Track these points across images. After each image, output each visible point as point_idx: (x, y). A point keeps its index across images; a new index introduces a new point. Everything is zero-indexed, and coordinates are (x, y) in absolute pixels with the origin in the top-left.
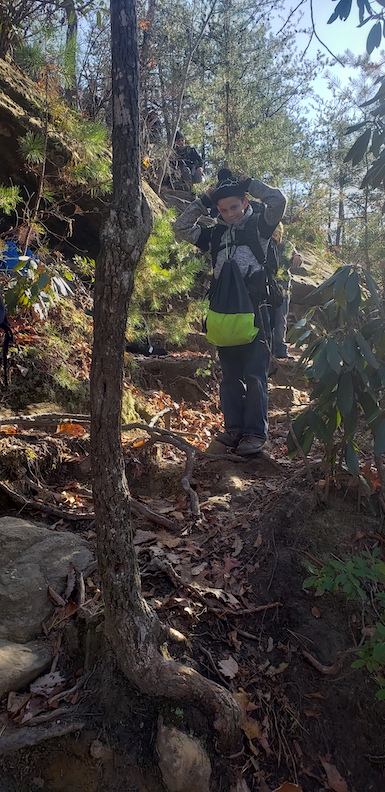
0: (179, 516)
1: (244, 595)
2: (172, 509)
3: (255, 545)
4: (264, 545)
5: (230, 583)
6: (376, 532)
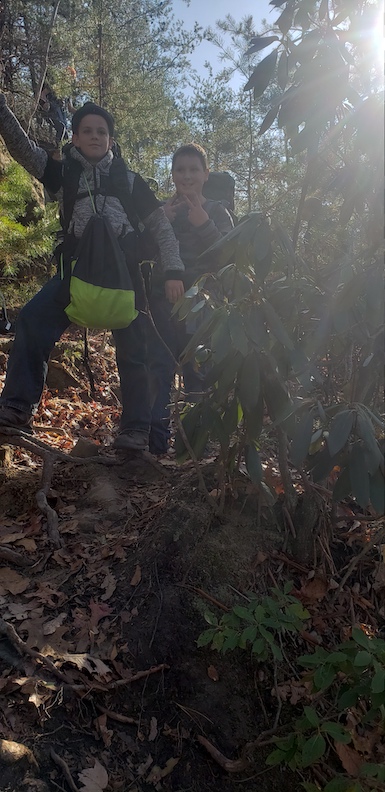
0: (30, 545)
1: (117, 659)
2: (20, 536)
3: (133, 583)
4: (144, 581)
5: (98, 641)
6: (280, 551)
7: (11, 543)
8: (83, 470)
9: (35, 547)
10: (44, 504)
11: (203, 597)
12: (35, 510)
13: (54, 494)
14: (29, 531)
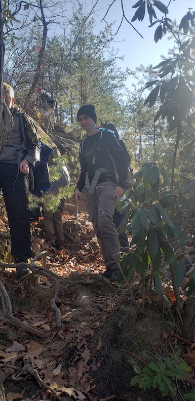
0: (47, 327)
1: (90, 391)
2: (42, 322)
3: (98, 349)
4: (103, 348)
5: (81, 381)
6: (175, 332)
7: (38, 326)
8: (73, 288)
9: (49, 329)
10: (54, 306)
11: (134, 357)
12: (49, 309)
13: (59, 301)
14: (46, 320)
